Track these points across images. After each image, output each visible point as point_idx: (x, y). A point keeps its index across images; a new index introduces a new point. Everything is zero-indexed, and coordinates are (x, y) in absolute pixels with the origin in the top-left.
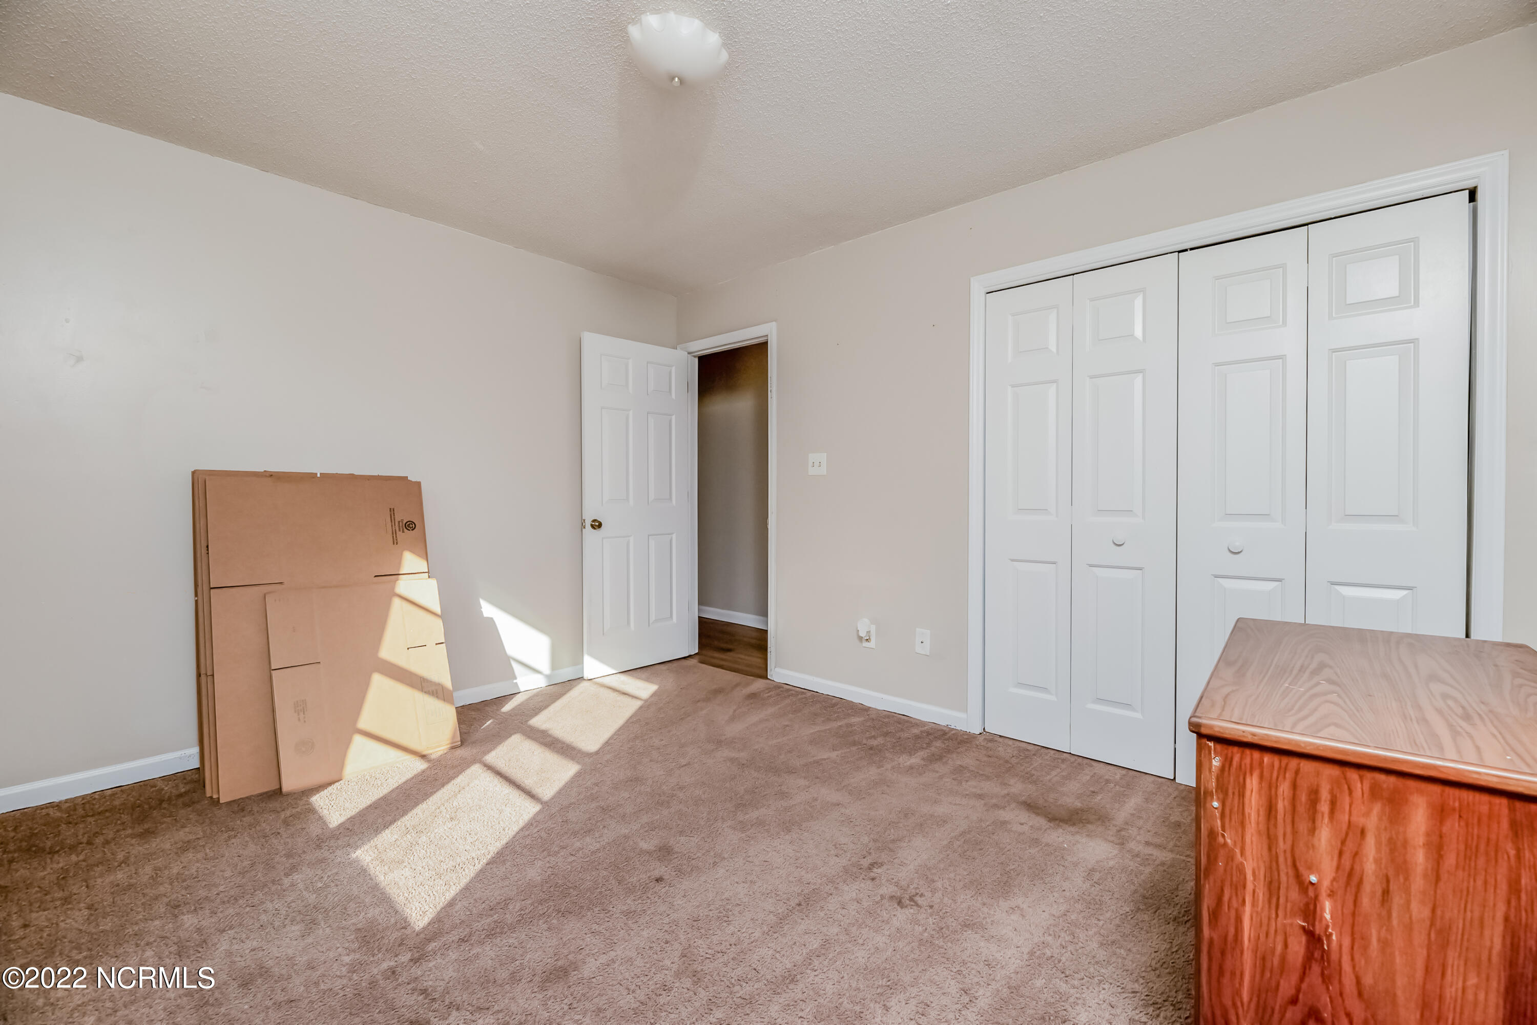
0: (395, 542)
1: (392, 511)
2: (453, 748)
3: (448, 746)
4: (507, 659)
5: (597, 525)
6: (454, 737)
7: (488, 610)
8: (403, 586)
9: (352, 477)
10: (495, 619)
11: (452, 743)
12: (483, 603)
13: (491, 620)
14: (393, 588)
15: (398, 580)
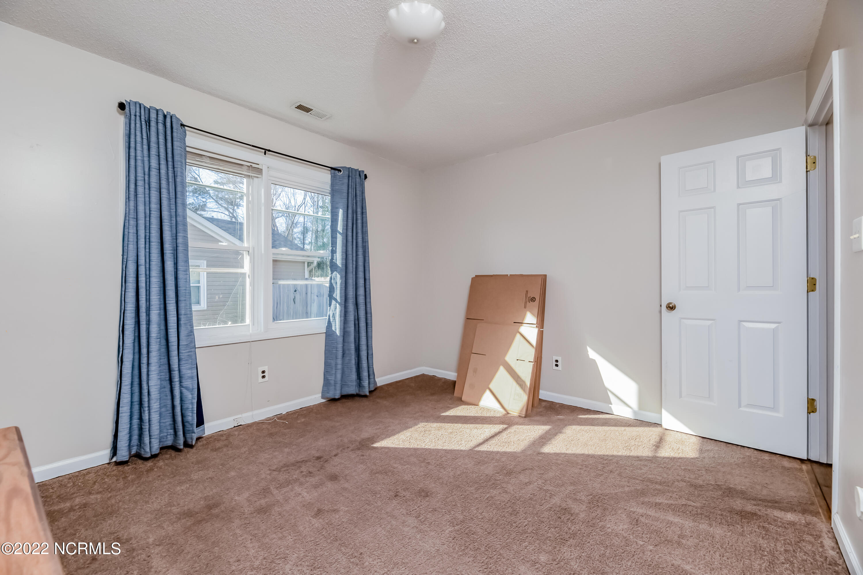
0: (525, 307)
1: (527, 292)
2: (520, 416)
3: (518, 414)
4: (606, 389)
5: (671, 308)
6: (521, 411)
7: (592, 354)
8: (523, 329)
9: (522, 276)
10: (596, 361)
11: (520, 413)
12: (589, 349)
13: (594, 361)
14: (519, 329)
15: (522, 326)
